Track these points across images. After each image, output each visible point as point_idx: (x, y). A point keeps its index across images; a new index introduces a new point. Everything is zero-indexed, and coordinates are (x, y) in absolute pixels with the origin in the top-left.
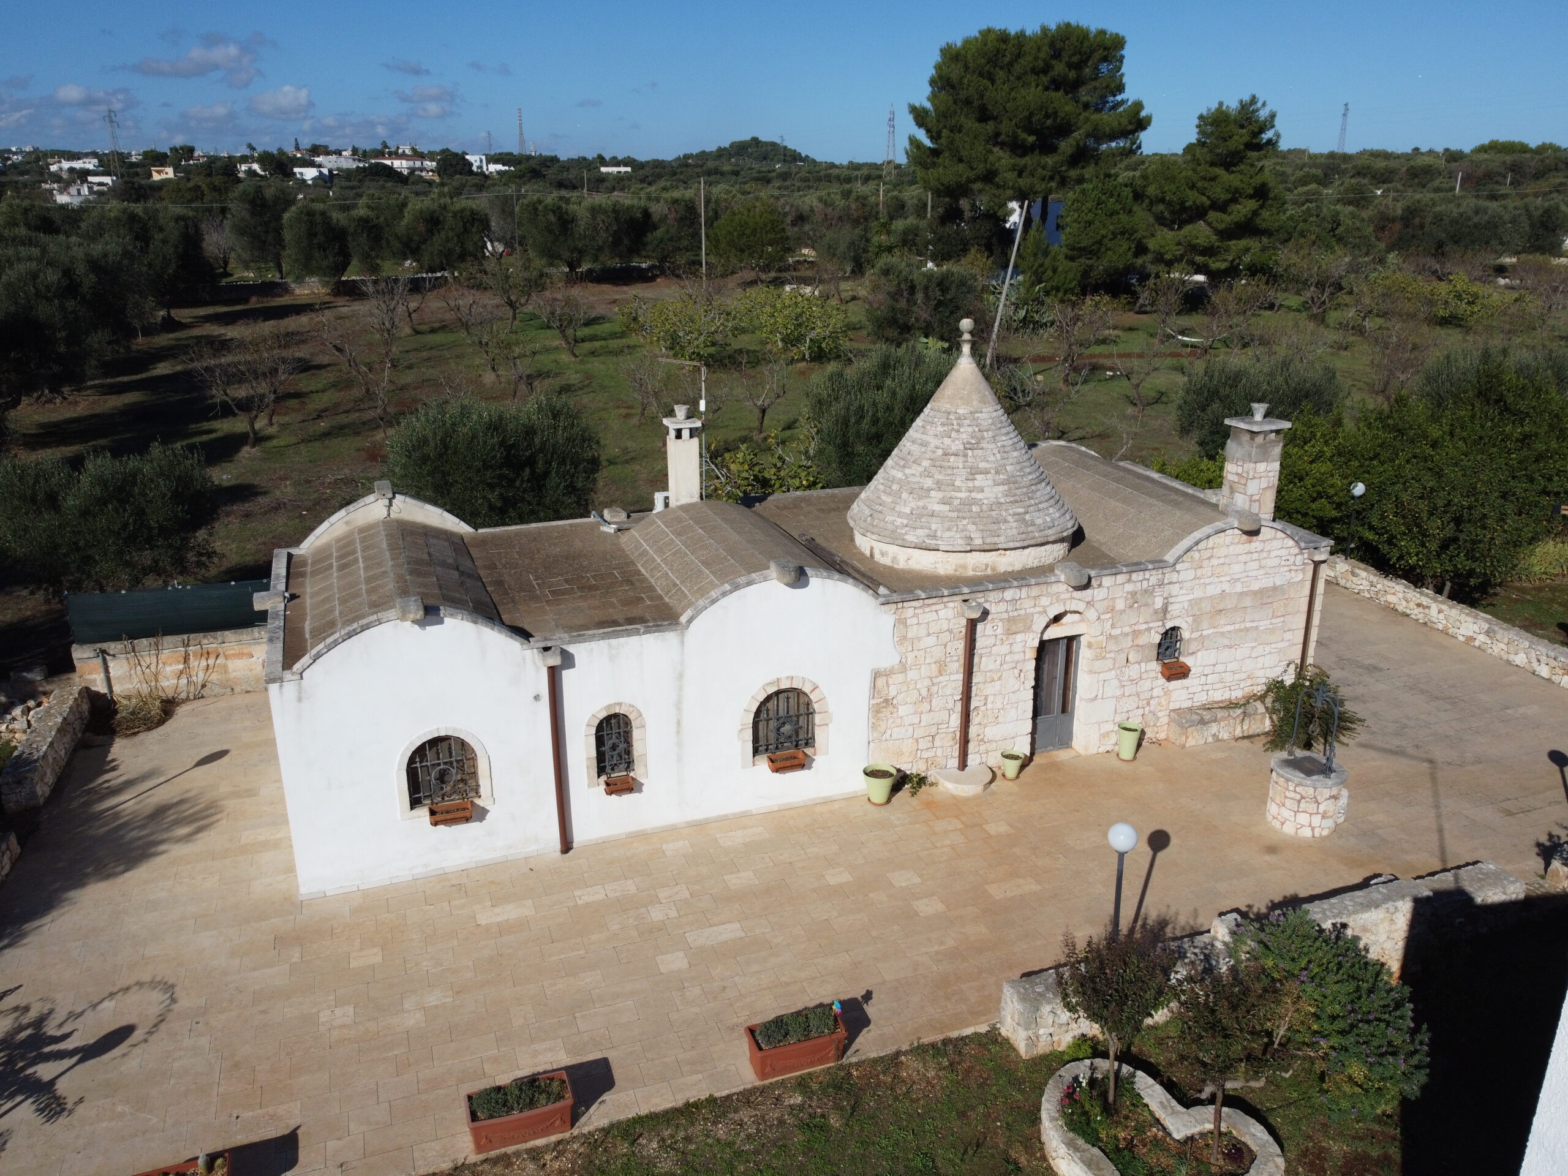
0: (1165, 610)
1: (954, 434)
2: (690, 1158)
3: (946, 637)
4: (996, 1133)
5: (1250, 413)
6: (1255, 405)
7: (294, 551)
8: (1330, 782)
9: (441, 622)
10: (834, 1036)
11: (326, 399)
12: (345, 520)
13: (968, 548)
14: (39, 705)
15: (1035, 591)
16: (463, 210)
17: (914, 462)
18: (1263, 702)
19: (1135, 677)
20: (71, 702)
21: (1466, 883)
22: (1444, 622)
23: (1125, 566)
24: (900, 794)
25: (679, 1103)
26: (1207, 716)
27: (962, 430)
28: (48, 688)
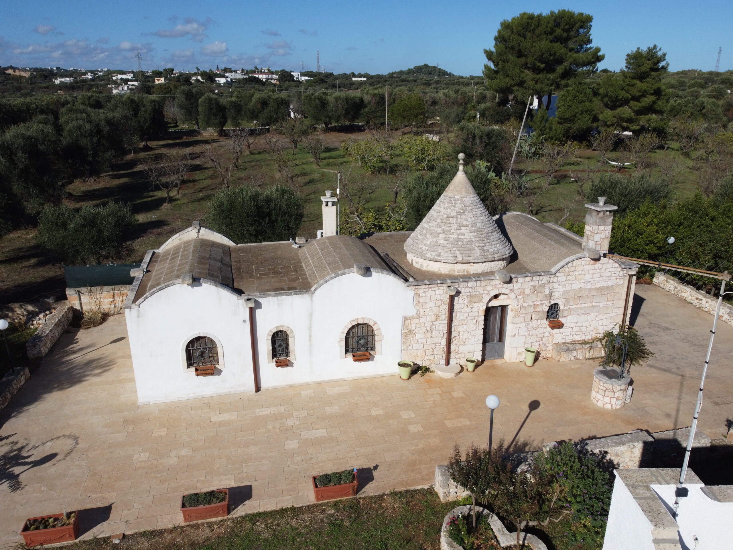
0: (551, 295)
1: (452, 208)
2: (277, 533)
3: (439, 303)
4: (419, 536)
5: (597, 202)
6: (599, 198)
7: (156, 251)
8: (620, 383)
9: (201, 285)
10: (351, 484)
11: (205, 183)
12: (178, 238)
13: (455, 262)
14: (51, 313)
15: (484, 283)
16: (277, 98)
17: (434, 220)
18: (601, 342)
19: (535, 326)
20: (63, 313)
21: (680, 437)
22: (709, 307)
23: (530, 273)
24: (416, 375)
25: (278, 508)
26: (571, 347)
27: (456, 206)
28: (55, 306)
